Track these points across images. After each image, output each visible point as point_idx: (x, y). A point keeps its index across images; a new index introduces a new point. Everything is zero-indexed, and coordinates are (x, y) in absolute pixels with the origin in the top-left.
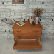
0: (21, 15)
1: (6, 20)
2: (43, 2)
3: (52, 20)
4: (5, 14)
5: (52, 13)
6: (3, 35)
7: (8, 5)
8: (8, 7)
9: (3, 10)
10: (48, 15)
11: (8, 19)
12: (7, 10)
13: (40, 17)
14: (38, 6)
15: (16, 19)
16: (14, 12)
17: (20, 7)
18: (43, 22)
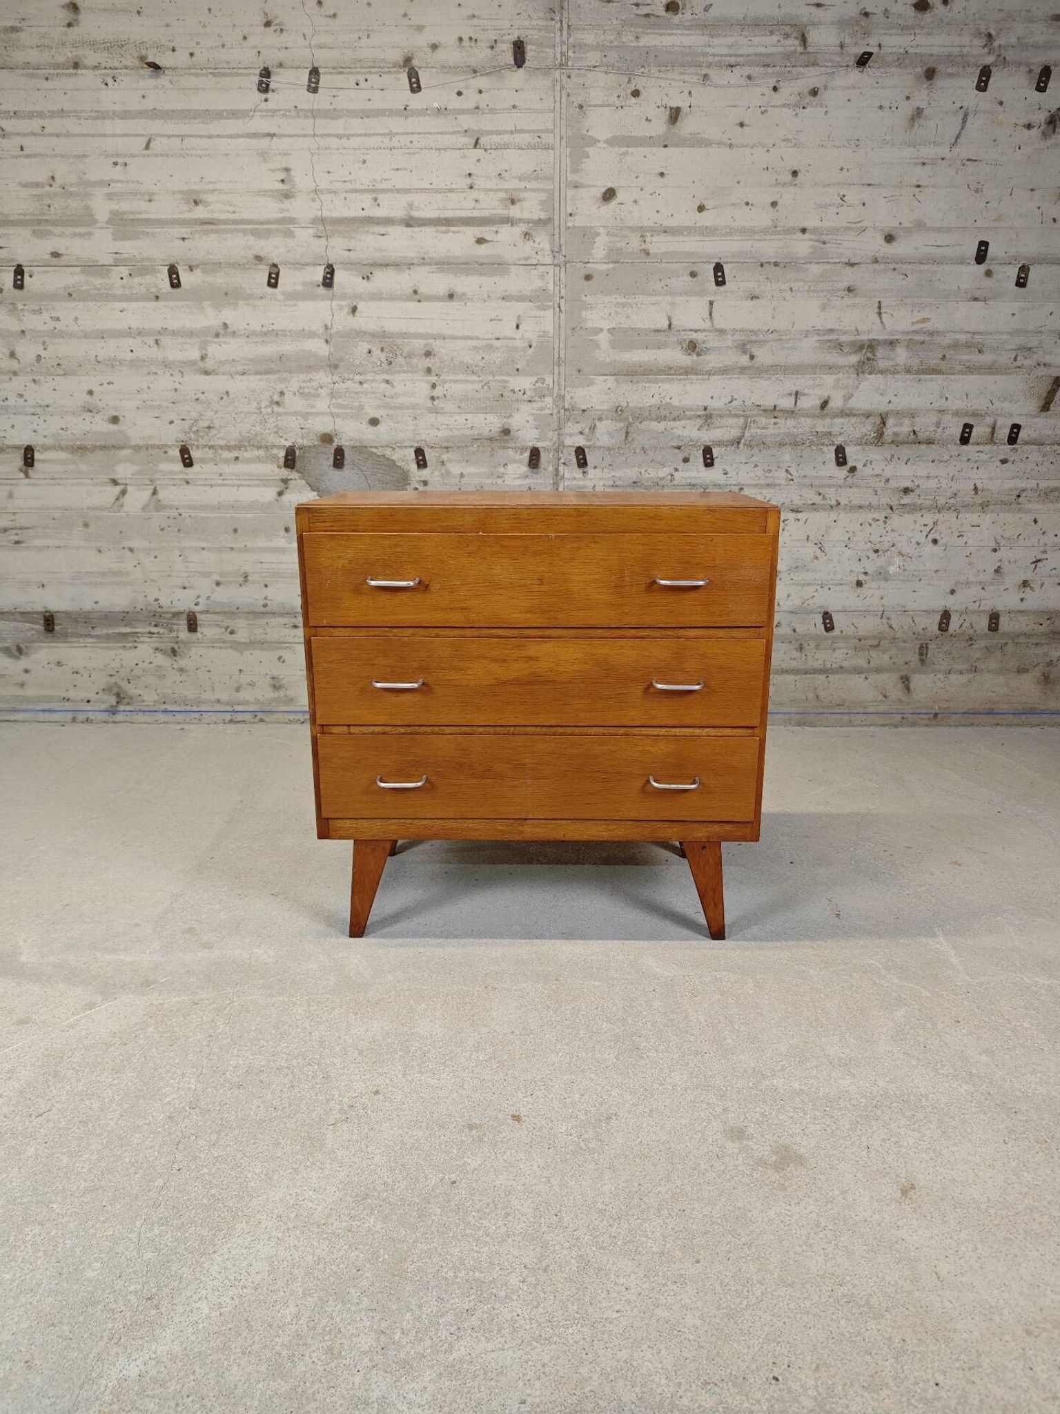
0: (502, 401)
1: (339, 459)
2: (718, 268)
3: (841, 457)
4: (332, 395)
5: (829, 380)
6: (269, 656)
7: (378, 297)
8: (372, 316)
9: (318, 347)
10: (787, 403)
11: (361, 449)
12: (365, 346)
13: (706, 427)
14: (672, 304)
15: (447, 448)
16: (429, 371)
17: (495, 317)
18: (742, 482)
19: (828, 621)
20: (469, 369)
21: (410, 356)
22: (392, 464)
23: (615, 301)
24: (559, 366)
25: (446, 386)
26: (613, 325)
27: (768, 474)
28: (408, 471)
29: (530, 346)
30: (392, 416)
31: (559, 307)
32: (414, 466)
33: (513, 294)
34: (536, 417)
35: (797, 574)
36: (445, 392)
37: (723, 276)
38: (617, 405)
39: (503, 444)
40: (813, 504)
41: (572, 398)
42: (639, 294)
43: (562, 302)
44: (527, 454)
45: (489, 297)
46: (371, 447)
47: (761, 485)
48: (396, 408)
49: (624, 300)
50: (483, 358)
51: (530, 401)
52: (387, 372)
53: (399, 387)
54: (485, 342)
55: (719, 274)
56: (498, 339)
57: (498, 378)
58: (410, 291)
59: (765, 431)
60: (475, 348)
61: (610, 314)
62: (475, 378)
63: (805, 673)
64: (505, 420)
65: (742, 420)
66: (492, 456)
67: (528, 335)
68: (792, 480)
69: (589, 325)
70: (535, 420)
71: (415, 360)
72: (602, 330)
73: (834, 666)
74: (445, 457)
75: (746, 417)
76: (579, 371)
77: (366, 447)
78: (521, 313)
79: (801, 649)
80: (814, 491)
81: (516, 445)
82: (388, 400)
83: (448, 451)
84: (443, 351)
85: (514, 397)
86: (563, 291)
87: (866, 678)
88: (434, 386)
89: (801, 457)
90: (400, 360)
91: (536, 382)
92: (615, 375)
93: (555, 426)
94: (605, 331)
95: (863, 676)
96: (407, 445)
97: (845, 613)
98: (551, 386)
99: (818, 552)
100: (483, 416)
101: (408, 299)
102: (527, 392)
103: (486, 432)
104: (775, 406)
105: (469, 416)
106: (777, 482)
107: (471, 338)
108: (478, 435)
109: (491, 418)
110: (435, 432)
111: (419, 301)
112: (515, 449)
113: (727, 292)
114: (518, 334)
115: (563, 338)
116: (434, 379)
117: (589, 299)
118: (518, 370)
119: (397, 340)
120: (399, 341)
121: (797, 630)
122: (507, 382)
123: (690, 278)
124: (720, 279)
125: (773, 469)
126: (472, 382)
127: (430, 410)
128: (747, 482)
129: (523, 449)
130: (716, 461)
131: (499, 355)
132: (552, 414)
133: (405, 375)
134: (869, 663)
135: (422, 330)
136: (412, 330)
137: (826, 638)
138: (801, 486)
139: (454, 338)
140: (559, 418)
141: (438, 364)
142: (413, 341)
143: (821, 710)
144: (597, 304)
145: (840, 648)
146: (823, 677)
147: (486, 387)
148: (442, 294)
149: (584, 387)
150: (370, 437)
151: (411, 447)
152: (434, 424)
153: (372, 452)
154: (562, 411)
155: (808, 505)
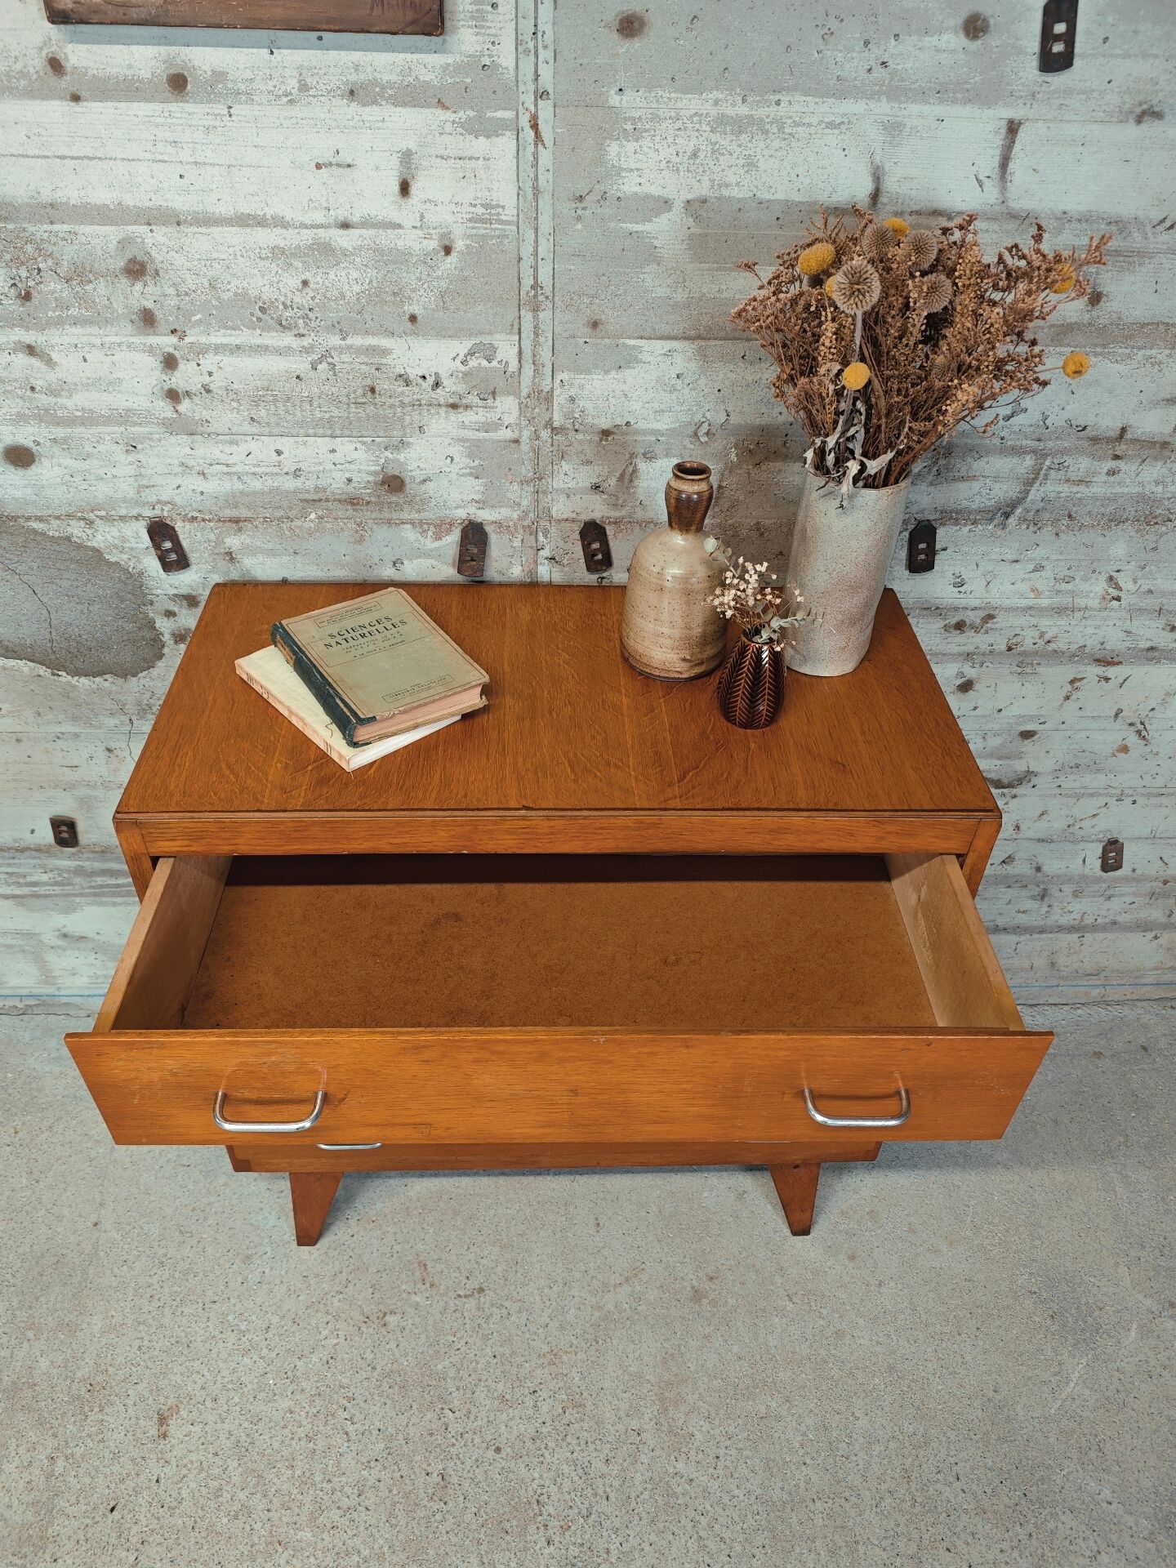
0: (374, 403)
2: (1061, 8)
13: (930, 478)
14: (893, 128)
15: (237, 521)
16: (148, 319)
17: (327, 156)
18: (996, 602)
19: (1112, 855)
20: (265, 314)
21: (80, 274)
22: (95, 559)
23: (714, 112)
24: (536, 310)
25: (209, 361)
26: (703, 189)
27: (1064, 586)
28: (141, 574)
29: (448, 250)
30: (65, 440)
31: (535, 126)
32: (152, 564)
33: (385, 78)
34: (474, 449)
35: (1071, 777)
36: (207, 379)
37: (1069, 38)
38: (698, 418)
39: (386, 514)
40: (1152, 649)
41: (572, 399)
42: (794, 89)
43: (545, 111)
44: (454, 537)
45: (304, 87)
46: (29, 519)
47: (1041, 609)
48: (70, 422)
49: (743, 110)
50: (305, 283)
51: (454, 406)
52: (22, 322)
53: (68, 366)
54: (307, 236)
55: (1060, 28)
56: (345, 225)
57: (356, 341)
58: (36, 63)
59: (1082, 488)
60: (277, 253)
61: (695, 155)
62: (287, 340)
63: (1041, 932)
64: (387, 454)
65: (1029, 461)
66: (361, 540)
67: (442, 216)
68: (1118, 599)
69: (629, 186)
70: (471, 456)
71: (100, 290)
72: (667, 204)
73: (1100, 920)
74: (233, 542)
75: (1040, 455)
76: (595, 325)
77: (15, 518)
78: (413, 147)
79: (1043, 898)
80: (1161, 622)
81: (423, 515)
82: (43, 399)
83: (240, 530)
84: (179, 261)
85: (409, 394)
86: (546, 72)
87: (1156, 937)
88: (170, 363)
89: (1155, 549)
90: (53, 286)
91: (471, 353)
92: (699, 337)
93: (526, 471)
94: (678, 206)
95: (1153, 934)
96: (123, 512)
97: (1150, 842)
98: (513, 366)
99: (1132, 739)
100: (322, 444)
101: (35, 92)
102: (446, 382)
103: (336, 482)
104: (1124, 430)
105: (285, 444)
106: (1081, 602)
107: (261, 222)
108: (317, 489)
109: (346, 448)
110: (193, 483)
111: (76, 98)
112: (421, 525)
113: (1068, 92)
114: (406, 213)
115: (545, 222)
116: (167, 342)
117: (631, 103)
118: (413, 319)
119: (31, 228)
120: (41, 230)
121: (1045, 868)
122: (385, 352)
123: (963, 41)
124: (1058, 48)
125: (1079, 575)
126: (278, 352)
127: (172, 427)
128: (1007, 603)
129: (441, 527)
130: (940, 560)
131: (354, 274)
132: (516, 441)
133: (78, 330)
134: (1170, 916)
135: (101, 196)
136: (71, 192)
137: (1099, 880)
138: (1134, 612)
139: (206, 220)
140: (537, 452)
141: (174, 302)
142: (88, 229)
143: (1055, 983)
144: (655, 118)
145: (1123, 895)
146: (1075, 936)
147: (322, 367)
148: (145, 74)
149: (607, 372)
150: (19, 494)
151: (137, 518)
152: (191, 463)
153: (35, 532)
154: (545, 434)
155: (1143, 650)
